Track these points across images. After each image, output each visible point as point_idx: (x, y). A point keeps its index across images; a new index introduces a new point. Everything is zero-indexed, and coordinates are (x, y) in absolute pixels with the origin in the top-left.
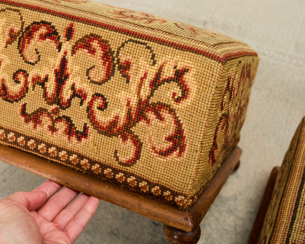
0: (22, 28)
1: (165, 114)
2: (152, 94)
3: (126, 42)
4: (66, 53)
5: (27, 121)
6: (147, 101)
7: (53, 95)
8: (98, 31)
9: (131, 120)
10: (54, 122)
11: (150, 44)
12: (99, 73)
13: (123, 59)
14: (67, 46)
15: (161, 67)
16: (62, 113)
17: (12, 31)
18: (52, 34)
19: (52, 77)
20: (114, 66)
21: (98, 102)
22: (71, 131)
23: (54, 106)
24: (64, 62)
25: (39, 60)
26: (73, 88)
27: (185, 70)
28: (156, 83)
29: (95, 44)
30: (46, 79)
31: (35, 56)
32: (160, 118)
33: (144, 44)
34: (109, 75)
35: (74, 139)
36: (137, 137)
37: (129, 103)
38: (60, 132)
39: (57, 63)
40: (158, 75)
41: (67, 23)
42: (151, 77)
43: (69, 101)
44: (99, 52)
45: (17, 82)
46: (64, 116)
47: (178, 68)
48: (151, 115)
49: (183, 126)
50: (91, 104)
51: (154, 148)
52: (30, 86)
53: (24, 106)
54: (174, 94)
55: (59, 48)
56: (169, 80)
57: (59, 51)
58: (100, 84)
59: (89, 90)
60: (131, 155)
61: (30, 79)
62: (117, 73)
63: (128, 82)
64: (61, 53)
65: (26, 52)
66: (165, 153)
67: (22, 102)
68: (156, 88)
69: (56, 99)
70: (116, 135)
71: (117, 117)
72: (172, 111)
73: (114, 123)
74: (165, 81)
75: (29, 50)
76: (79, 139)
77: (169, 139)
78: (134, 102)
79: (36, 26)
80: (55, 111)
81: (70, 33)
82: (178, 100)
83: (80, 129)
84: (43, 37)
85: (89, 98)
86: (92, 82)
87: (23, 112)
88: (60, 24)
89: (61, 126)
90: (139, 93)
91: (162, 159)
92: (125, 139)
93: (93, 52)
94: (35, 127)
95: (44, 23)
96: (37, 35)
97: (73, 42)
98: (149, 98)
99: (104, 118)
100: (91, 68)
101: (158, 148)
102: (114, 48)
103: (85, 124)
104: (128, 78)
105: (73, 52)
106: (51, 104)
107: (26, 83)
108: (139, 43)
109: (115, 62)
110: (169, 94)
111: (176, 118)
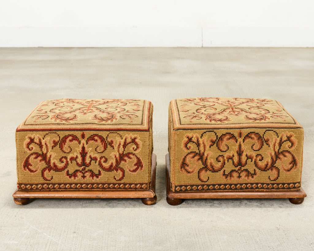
0: (60, 139)
1: (131, 156)
2: (124, 150)
3: (109, 134)
4: (83, 144)
5: (70, 177)
6: (123, 154)
7: (81, 163)
8: (95, 132)
9: (118, 163)
10: (84, 174)
11: (118, 132)
12: (101, 149)
13: (109, 140)
14: (83, 141)
15: (125, 140)
16: (87, 169)
17: (54, 141)
18: (75, 138)
19: (79, 156)
20: (107, 144)
21: (103, 159)
22: (93, 175)
23: (83, 167)
24: (83, 148)
25: (71, 150)
26: (90, 157)
27: (135, 138)
28: (125, 145)
29: (96, 138)
30: (77, 157)
31: (69, 150)
32: (130, 158)
33: (116, 133)
34: (105, 148)
35: (95, 178)
36: (122, 168)
37: (115, 156)
38: (88, 177)
39: (80, 149)
40: (125, 142)
41: (80, 133)
42: (122, 143)
43: (90, 163)
44: (99, 141)
45: (63, 162)
46: (88, 170)
47: (132, 138)
48: (126, 158)
49: (140, 158)
50: (100, 162)
51: (130, 170)
52: (69, 162)
53: (68, 172)
54: (133, 148)
55: (80, 143)
56: (130, 143)
57: (80, 144)
58: (102, 152)
59: (98, 156)
60: (121, 176)
61: (68, 160)
62: (108, 146)
63: (113, 148)
64: (81, 145)
65: (64, 149)
66: (134, 171)
67: (66, 170)
68: (126, 147)
69: (84, 163)
70: (113, 170)
71: (112, 163)
72: (134, 155)
73: (111, 166)
74: (128, 144)
75: (66, 148)
76: (98, 177)
77: (135, 165)
78: (118, 156)
79: (66, 137)
80: (84, 169)
81: (83, 136)
82: (136, 150)
83: (97, 173)
84: (71, 141)
85: (99, 159)
86: (99, 153)
87: (68, 174)
88: (78, 134)
89: (88, 174)
90: (119, 151)
91: (133, 173)
92: (117, 170)
93: (96, 141)
94: (75, 178)
95: (70, 135)
96: (68, 140)
97: (86, 139)
98: (123, 152)
99: (107, 165)
100: (97, 147)
101: (132, 169)
102: (105, 137)
103: (99, 170)
104: (113, 147)
105: (87, 143)
106: (81, 167)
107: (67, 162)
108: (113, 133)
109: (107, 142)
110: (131, 149)
111: (136, 156)
